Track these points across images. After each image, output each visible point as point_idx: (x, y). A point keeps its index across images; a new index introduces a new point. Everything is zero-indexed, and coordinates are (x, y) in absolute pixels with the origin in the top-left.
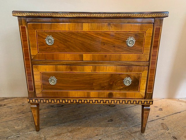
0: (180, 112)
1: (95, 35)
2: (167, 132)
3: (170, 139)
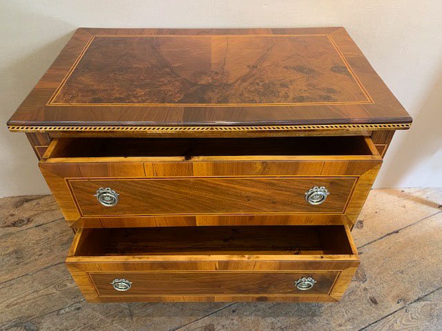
0: (397, 232)
1: (224, 184)
2: (363, 285)
3: (364, 307)
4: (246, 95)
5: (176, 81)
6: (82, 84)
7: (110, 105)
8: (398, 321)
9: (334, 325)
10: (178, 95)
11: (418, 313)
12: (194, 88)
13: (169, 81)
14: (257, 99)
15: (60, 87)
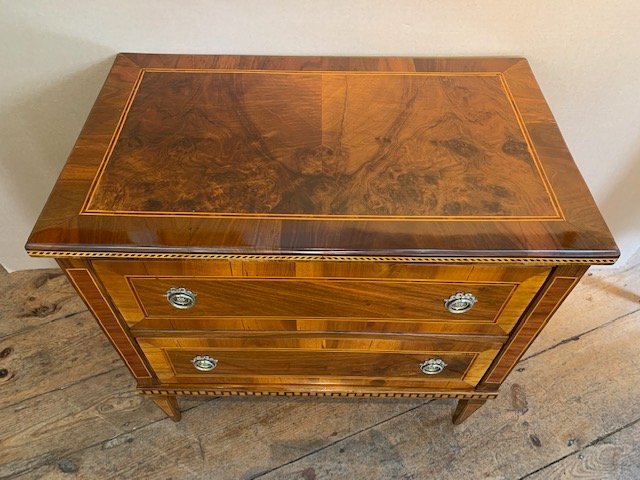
0: (576, 338)
2: (522, 418)
3: (522, 449)
4: (374, 198)
5: (269, 168)
6: (129, 170)
7: (172, 215)
8: (567, 471)
9: (479, 474)
10: (273, 197)
11: (596, 460)
12: (296, 182)
13: (258, 168)
14: (389, 205)
15: (98, 175)
